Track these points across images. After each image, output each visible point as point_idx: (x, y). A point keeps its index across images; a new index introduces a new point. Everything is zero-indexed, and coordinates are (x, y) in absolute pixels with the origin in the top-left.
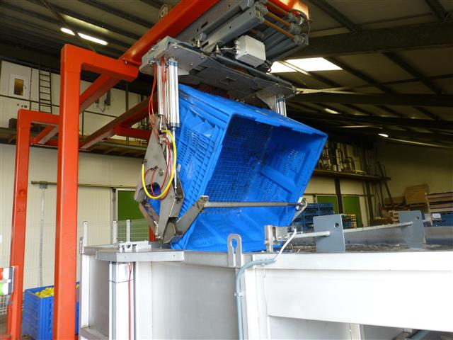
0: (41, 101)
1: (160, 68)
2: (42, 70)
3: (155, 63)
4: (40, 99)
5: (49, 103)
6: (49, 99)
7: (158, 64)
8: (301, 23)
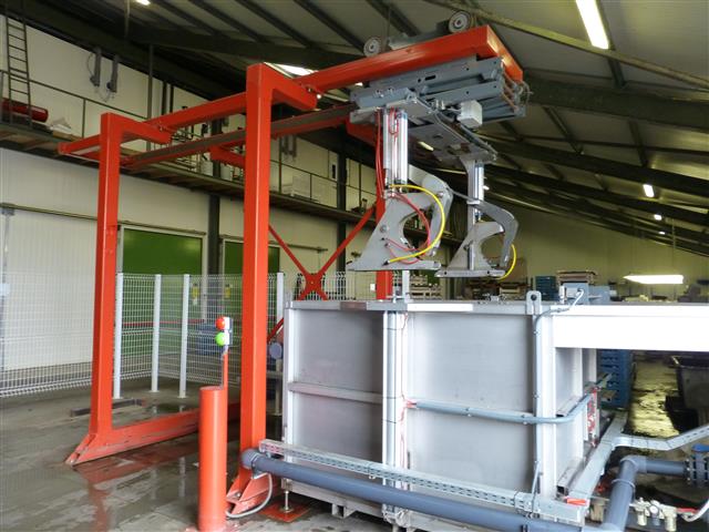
0: (12, 71)
1: (387, 118)
2: (12, 18)
4: (10, 68)
5: (25, 76)
6: (25, 70)
7: (386, 112)
8: (520, 93)
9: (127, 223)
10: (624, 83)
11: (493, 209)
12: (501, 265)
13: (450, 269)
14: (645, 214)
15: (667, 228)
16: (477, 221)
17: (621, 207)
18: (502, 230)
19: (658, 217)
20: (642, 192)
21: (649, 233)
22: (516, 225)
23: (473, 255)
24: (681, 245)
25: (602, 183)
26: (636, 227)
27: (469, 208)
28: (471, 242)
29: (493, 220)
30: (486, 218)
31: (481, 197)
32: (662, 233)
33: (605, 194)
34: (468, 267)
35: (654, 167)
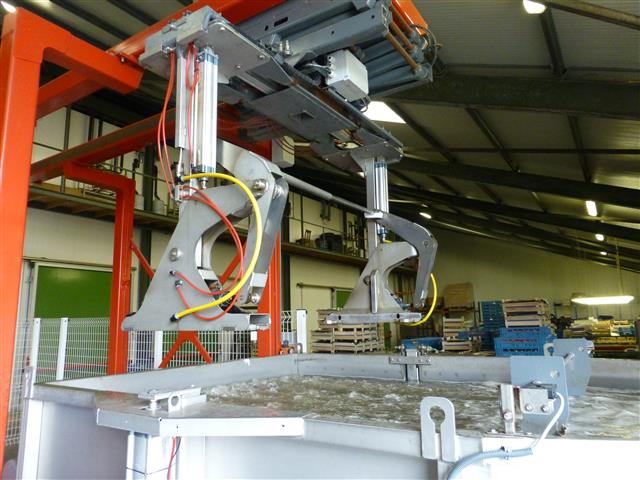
1: (183, 63)
3: (175, 53)
7: (180, 54)
8: (424, 47)
9: (43, 260)
10: (565, 70)
11: (400, 224)
12: (417, 305)
13: (346, 312)
14: (586, 235)
15: (610, 249)
16: (382, 242)
17: (562, 228)
18: (414, 253)
19: (600, 237)
20: (583, 210)
21: (590, 254)
22: (435, 245)
23: (377, 291)
24: (625, 265)
25: (541, 204)
26: (579, 248)
27: (369, 225)
28: (374, 272)
29: (403, 240)
30: (394, 237)
31: (385, 207)
32: (604, 253)
33: (545, 215)
34: (371, 308)
35: (596, 182)
